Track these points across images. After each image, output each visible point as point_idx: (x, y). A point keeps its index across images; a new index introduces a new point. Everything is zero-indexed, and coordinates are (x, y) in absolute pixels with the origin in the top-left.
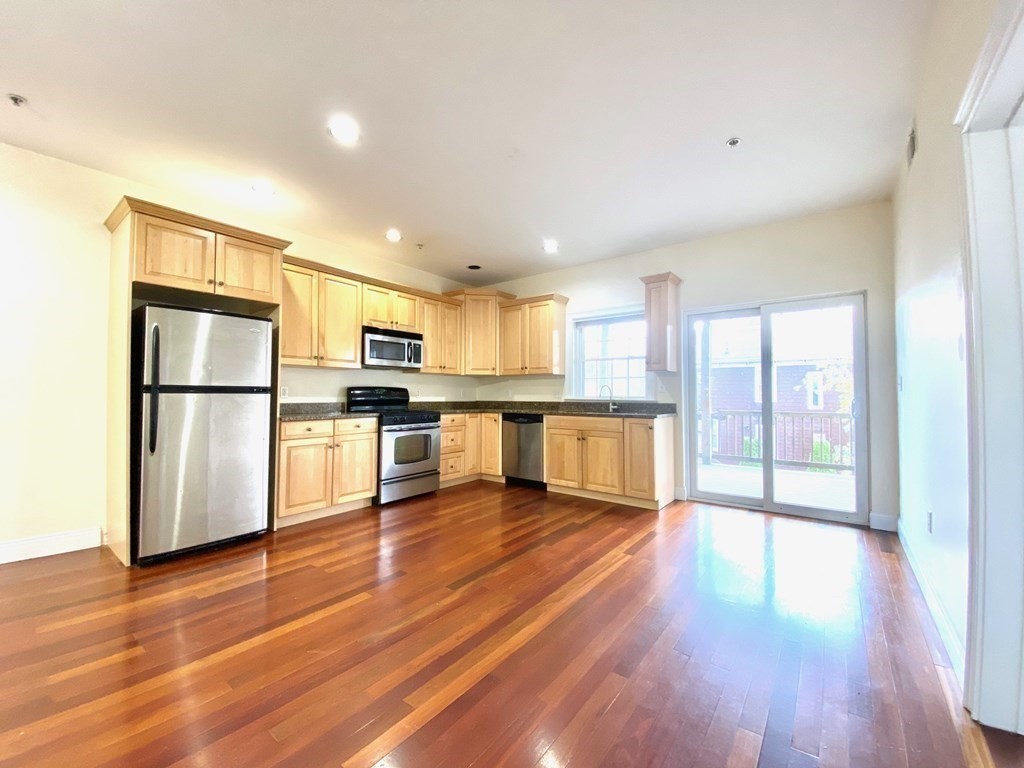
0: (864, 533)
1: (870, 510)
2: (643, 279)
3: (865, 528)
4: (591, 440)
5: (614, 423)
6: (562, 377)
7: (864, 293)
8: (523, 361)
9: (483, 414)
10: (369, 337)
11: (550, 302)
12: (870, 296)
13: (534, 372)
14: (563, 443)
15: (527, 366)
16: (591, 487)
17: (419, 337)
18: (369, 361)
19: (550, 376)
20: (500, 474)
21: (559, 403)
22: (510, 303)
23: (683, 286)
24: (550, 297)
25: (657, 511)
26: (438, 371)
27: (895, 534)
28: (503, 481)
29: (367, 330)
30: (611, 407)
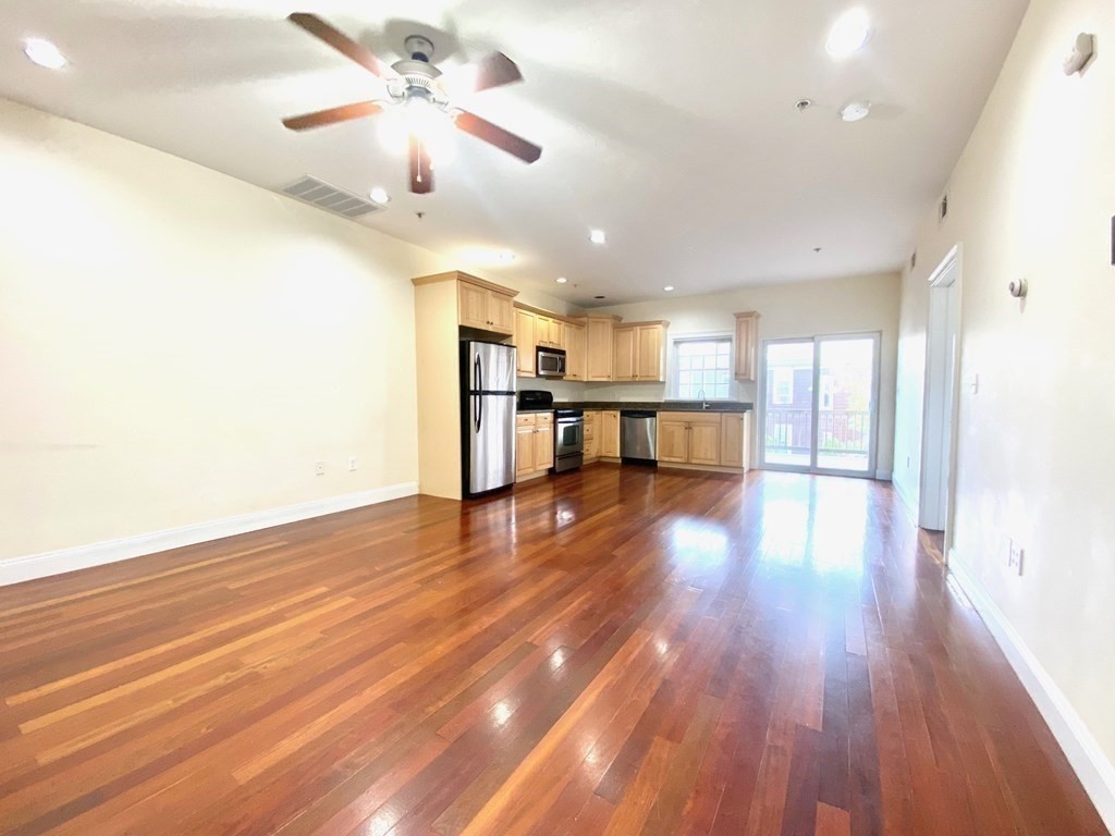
0: (873, 482)
1: (876, 468)
2: (735, 314)
3: (873, 479)
4: (696, 429)
5: (714, 416)
6: (664, 383)
7: (880, 332)
8: (634, 370)
9: (604, 412)
10: (541, 354)
11: (660, 326)
12: (884, 333)
13: (643, 379)
14: (673, 432)
15: (638, 373)
16: (694, 462)
17: (563, 353)
18: (541, 373)
19: (658, 382)
20: (618, 455)
21: (659, 403)
22: (620, 326)
23: (761, 320)
24: (659, 322)
25: (742, 475)
26: (573, 378)
27: (891, 482)
28: (620, 461)
29: (539, 349)
30: (705, 405)
